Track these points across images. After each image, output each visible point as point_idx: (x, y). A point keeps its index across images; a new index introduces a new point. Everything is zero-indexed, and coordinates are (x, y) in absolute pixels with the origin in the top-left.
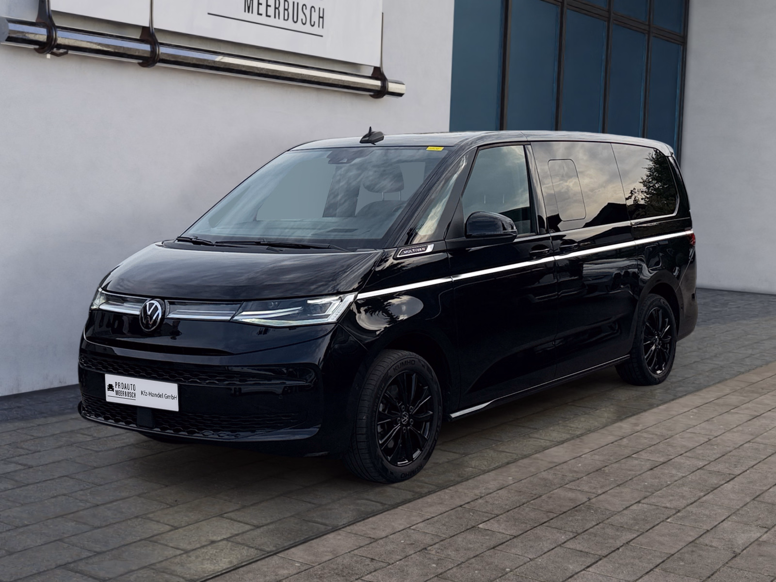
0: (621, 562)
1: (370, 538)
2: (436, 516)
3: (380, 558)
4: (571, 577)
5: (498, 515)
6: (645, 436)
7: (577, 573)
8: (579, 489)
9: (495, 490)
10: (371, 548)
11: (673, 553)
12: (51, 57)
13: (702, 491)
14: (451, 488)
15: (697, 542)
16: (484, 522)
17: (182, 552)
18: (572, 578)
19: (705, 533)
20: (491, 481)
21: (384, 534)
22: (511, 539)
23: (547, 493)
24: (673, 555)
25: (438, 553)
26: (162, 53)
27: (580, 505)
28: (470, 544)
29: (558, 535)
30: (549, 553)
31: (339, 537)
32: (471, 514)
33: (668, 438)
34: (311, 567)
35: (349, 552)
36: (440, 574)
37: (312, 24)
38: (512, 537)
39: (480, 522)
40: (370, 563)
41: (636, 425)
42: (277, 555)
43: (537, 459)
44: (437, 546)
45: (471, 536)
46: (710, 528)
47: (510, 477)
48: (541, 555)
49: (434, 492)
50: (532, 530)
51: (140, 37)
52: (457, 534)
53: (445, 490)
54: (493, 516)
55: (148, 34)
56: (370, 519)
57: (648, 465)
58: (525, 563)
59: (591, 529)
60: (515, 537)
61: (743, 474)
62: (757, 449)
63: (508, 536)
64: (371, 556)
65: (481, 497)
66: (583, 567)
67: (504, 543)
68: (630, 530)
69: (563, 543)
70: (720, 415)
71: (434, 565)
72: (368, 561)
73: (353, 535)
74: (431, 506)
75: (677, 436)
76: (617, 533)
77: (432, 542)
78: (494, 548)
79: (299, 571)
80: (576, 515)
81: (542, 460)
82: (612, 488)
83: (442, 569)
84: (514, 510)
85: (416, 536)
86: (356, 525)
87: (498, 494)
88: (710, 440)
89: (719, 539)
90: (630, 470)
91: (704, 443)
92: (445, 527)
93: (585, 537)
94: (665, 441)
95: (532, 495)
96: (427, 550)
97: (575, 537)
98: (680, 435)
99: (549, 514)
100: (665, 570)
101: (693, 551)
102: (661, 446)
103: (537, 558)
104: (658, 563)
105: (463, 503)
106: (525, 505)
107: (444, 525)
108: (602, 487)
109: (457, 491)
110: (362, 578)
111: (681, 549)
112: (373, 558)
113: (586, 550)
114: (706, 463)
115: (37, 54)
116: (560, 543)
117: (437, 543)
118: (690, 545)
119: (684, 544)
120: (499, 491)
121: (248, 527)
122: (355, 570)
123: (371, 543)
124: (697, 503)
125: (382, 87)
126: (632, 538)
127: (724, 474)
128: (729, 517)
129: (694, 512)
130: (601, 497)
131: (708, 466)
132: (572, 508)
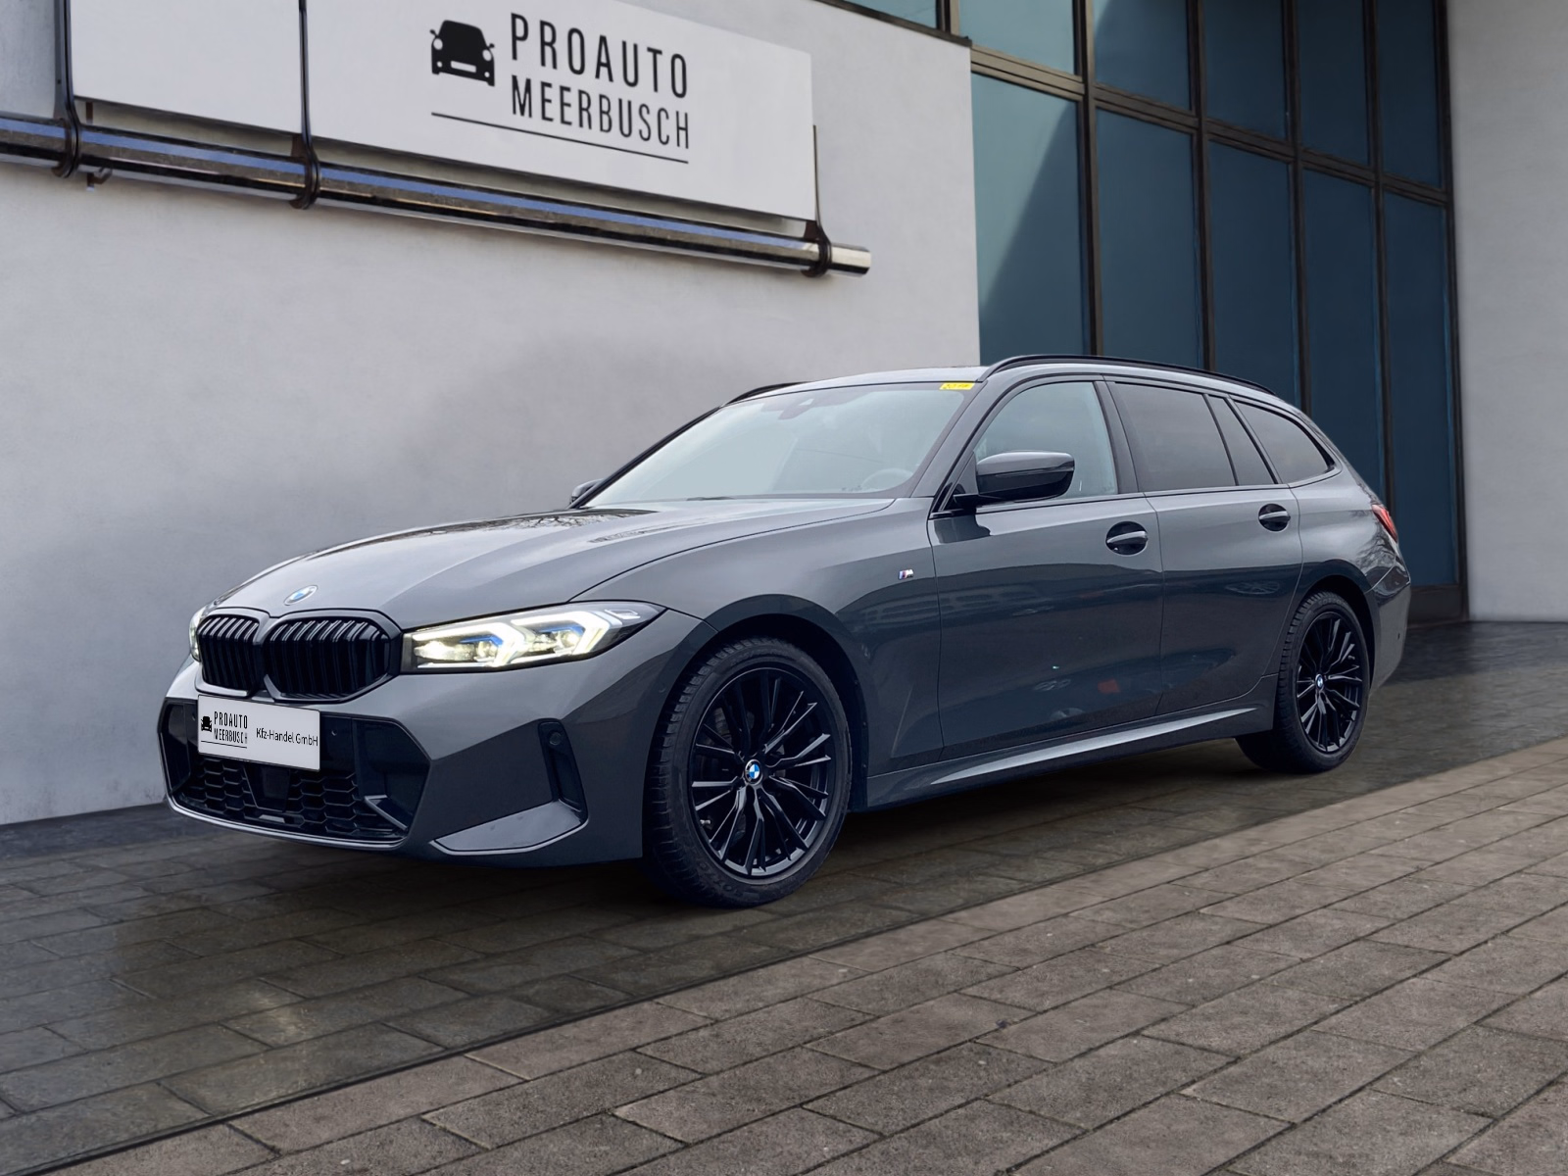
2: (537, 1079)
6: (1262, 866)
8: (999, 996)
13: (1336, 999)
19: (1281, 1133)
23: (898, 1011)
26: (322, 180)
27: (961, 1043)
33: (1314, 869)
37: (664, 139)
38: (679, 1146)
39: (634, 1097)
41: (1256, 842)
43: (956, 921)
46: (1305, 1116)
51: (291, 153)
52: (524, 1139)
55: (305, 146)
59: (933, 1122)
61: (1476, 950)
62: (1533, 889)
108: (1064, 992)
109: (669, 1007)
114: (1385, 924)
120: (778, 1005)
124: (1306, 1033)
125: (820, 254)
126: (1037, 1152)
127: (1420, 951)
128: (1378, 1079)
129: (1281, 1064)
130: (1040, 1018)
131: (1386, 931)
132: (935, 1050)
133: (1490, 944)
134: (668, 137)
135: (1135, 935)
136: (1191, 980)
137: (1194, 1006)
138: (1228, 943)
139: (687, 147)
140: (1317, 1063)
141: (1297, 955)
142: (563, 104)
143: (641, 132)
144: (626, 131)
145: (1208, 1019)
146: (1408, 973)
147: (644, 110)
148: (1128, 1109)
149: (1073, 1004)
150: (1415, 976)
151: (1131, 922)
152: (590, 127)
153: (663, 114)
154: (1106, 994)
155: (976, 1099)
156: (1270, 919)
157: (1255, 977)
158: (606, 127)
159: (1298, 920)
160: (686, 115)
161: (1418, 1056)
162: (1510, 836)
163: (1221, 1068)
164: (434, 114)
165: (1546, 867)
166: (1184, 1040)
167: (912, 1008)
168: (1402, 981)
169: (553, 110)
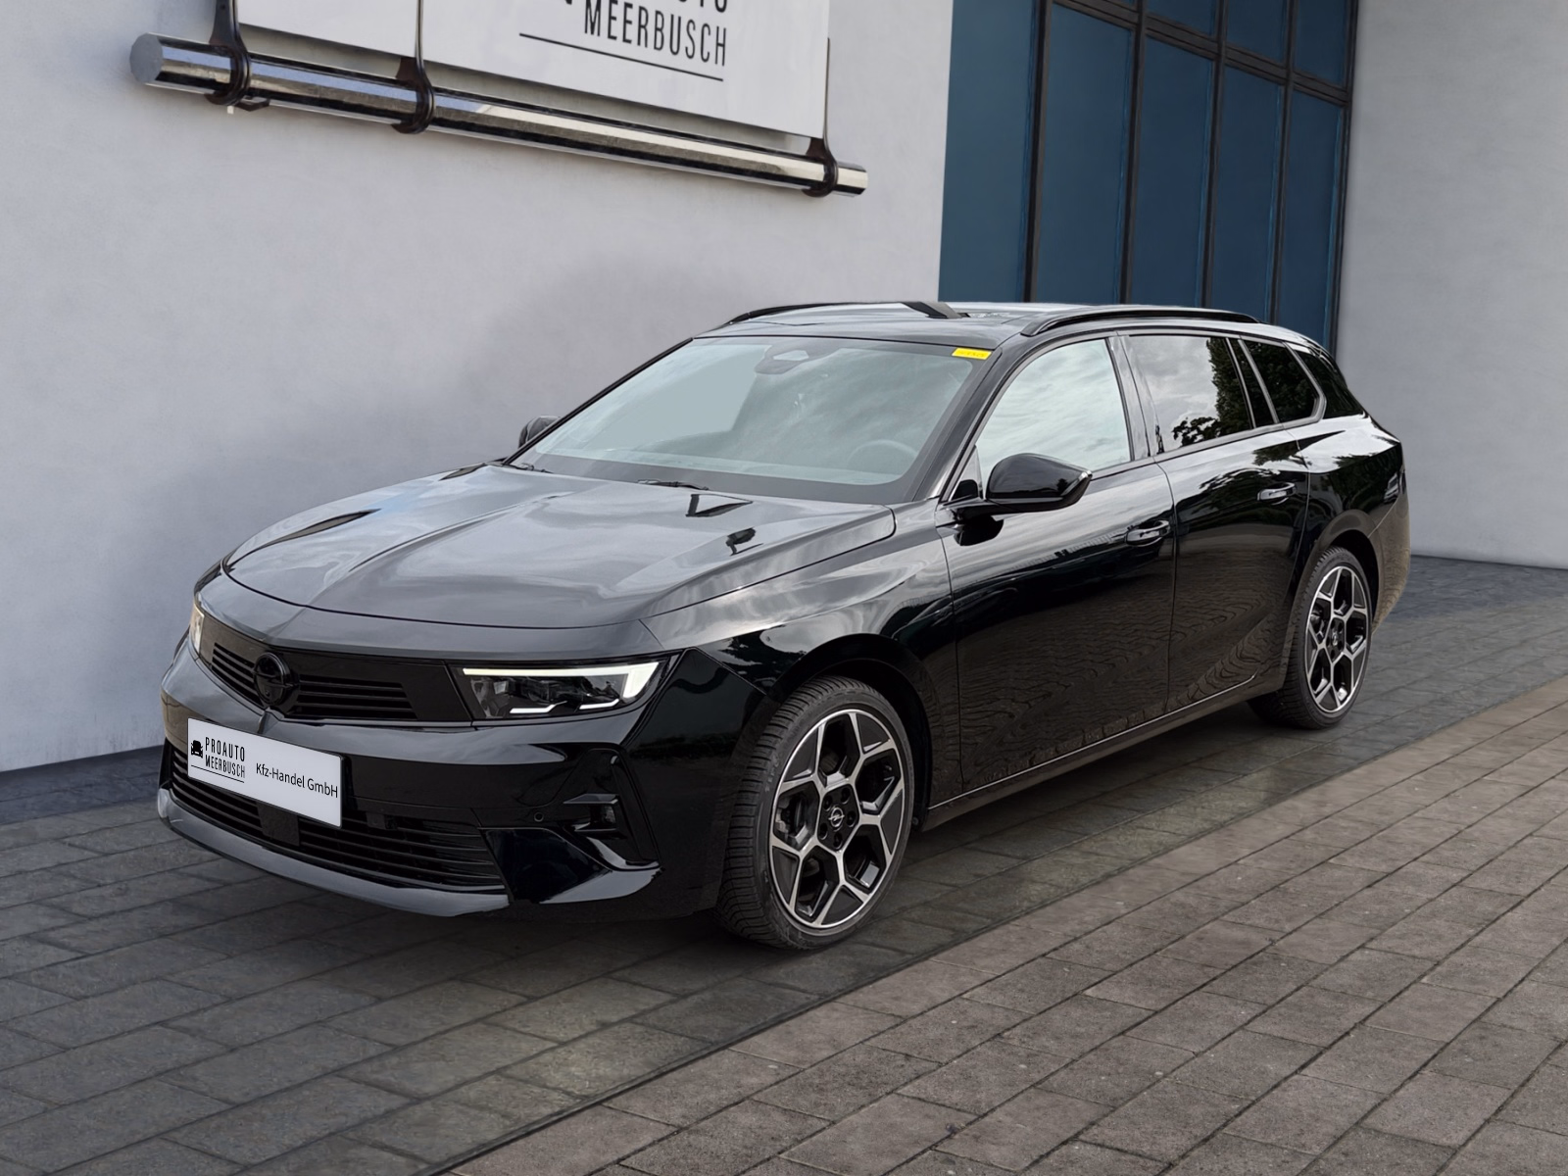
0: (1357, 1057)
1: (893, 1015)
2: (1004, 974)
3: (920, 1053)
4: (1275, 1087)
5: (1115, 973)
6: (1343, 824)
7: (1286, 1078)
8: (1249, 922)
9: (1099, 924)
10: (899, 1035)
11: (1447, 1041)
12: (234, 111)
13: (1470, 926)
14: (1017, 922)
15: (1484, 1019)
16: (1092, 986)
17: (555, 1045)
18: (1279, 1088)
19: (1494, 1004)
20: (1085, 909)
21: (916, 1009)
22: (1149, 1017)
23: (1192, 932)
24: (1448, 1044)
25: (1024, 1042)
26: (438, 107)
27: (1258, 953)
28: (1078, 1025)
29: (1233, 1008)
30: (1225, 1042)
31: (836, 1015)
32: (1066, 970)
33: (1385, 829)
34: (798, 1070)
35: (861, 1042)
36: (1038, 1083)
37: (705, 56)
38: (1151, 1013)
39: (1086, 985)
40: (904, 1063)
41: (1322, 804)
42: (732, 1048)
43: (1159, 867)
44: (1018, 1030)
45: (1076, 1013)
46: (1502, 994)
47: (1118, 901)
48: (1213, 1046)
49: (989, 929)
50: (1183, 1000)
51: (397, 77)
52: (1050, 1008)
53: (1007, 926)
54: (1107, 974)
55: (412, 71)
56: (884, 980)
57: (1361, 880)
58: (1187, 1062)
59: (1290, 998)
60: (1156, 1013)
61: (1536, 894)
62: (1547, 849)
63: (1143, 1011)
64: (904, 1051)
65: (1076, 939)
66: (1294, 1068)
67: (1139, 1023)
68: (1359, 998)
69: (1246, 1024)
70: (1465, 786)
71: (1023, 1066)
72: (900, 1060)
73: (860, 1011)
74: (989, 955)
75: (1399, 824)
76: (1338, 1005)
77: (1009, 1024)
78: (1123, 1033)
79: (778, 1078)
80: (1256, 972)
81: (1168, 869)
82: (1308, 922)
83: (1039, 1072)
84: (1141, 962)
85: (977, 1013)
86: (862, 992)
87: (1105, 932)
88: (1460, 832)
89: (1522, 1013)
90: (1332, 888)
91: (1451, 838)
92: (1025, 996)
93: (1282, 1010)
94: (1381, 834)
95: (1166, 935)
96: (1003, 1038)
97: (1264, 1012)
98: (1405, 823)
99: (1206, 969)
100: (1441, 1072)
101: (1482, 1038)
102: (1375, 843)
103: (1205, 1051)
104: (1426, 1059)
105: (1046, 950)
106: (1158, 953)
107: (1022, 991)
108: (1289, 920)
109: (1029, 928)
110: (899, 1092)
111: (1460, 1033)
112: (910, 1053)
113: (1291, 1036)
114: (1465, 875)
115: (210, 105)
116: (1240, 1024)
117: (1018, 1024)
118: (1474, 1026)
119: (1462, 1025)
120: (1105, 927)
121: (664, 997)
122: (880, 1076)
123: (897, 1025)
124: (1466, 948)
125: (826, 177)
126: (1367, 1014)
127: (1501, 894)
128: (1530, 973)
129: (1466, 965)
130: (1292, 938)
131: (1469, 879)
132: (1245, 957)
133: (1543, 890)
134: (709, 54)
135: (1300, 879)
136: (1367, 913)
137: (1385, 930)
138: (1369, 886)
139: (723, 64)
140: (1487, 965)
141: (1425, 896)
142: (626, 22)
143: (687, 49)
144: (675, 49)
145: (1401, 937)
146: (1504, 910)
147: (691, 25)
148: (1398, 991)
149: (1304, 928)
150: (1508, 911)
151: (1288, 869)
152: (646, 45)
153: (706, 29)
154: (1317, 921)
155: (1302, 986)
156: (1384, 868)
157: (1407, 911)
158: (658, 45)
159: (1403, 870)
160: (725, 30)
161: (1544, 960)
162: (1506, 804)
163: (1432, 969)
164: (522, 35)
165: (1546, 831)
166: (1396, 951)
167: (1201, 929)
168: (1503, 914)
169: (617, 28)
